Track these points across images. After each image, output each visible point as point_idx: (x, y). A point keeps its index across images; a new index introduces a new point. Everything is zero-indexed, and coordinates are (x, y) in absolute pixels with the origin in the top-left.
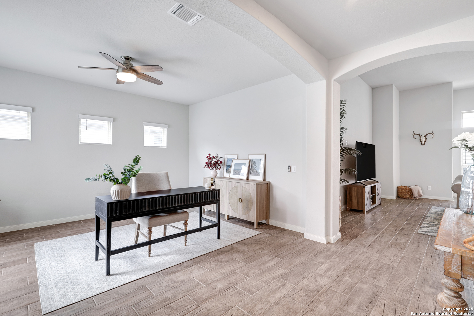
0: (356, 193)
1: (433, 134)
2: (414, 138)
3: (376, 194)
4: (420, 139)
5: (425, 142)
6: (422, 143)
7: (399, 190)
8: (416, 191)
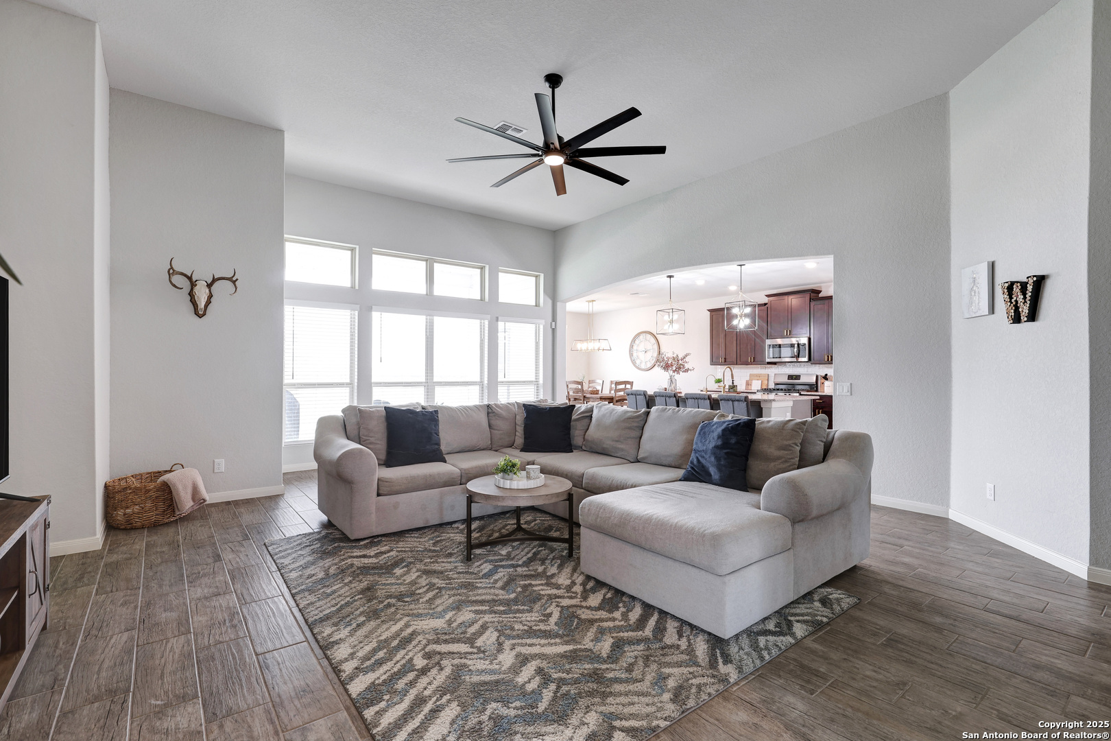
1: (234, 282)
2: (172, 286)
4: (191, 294)
5: (208, 303)
6: (196, 309)
8: (185, 487)
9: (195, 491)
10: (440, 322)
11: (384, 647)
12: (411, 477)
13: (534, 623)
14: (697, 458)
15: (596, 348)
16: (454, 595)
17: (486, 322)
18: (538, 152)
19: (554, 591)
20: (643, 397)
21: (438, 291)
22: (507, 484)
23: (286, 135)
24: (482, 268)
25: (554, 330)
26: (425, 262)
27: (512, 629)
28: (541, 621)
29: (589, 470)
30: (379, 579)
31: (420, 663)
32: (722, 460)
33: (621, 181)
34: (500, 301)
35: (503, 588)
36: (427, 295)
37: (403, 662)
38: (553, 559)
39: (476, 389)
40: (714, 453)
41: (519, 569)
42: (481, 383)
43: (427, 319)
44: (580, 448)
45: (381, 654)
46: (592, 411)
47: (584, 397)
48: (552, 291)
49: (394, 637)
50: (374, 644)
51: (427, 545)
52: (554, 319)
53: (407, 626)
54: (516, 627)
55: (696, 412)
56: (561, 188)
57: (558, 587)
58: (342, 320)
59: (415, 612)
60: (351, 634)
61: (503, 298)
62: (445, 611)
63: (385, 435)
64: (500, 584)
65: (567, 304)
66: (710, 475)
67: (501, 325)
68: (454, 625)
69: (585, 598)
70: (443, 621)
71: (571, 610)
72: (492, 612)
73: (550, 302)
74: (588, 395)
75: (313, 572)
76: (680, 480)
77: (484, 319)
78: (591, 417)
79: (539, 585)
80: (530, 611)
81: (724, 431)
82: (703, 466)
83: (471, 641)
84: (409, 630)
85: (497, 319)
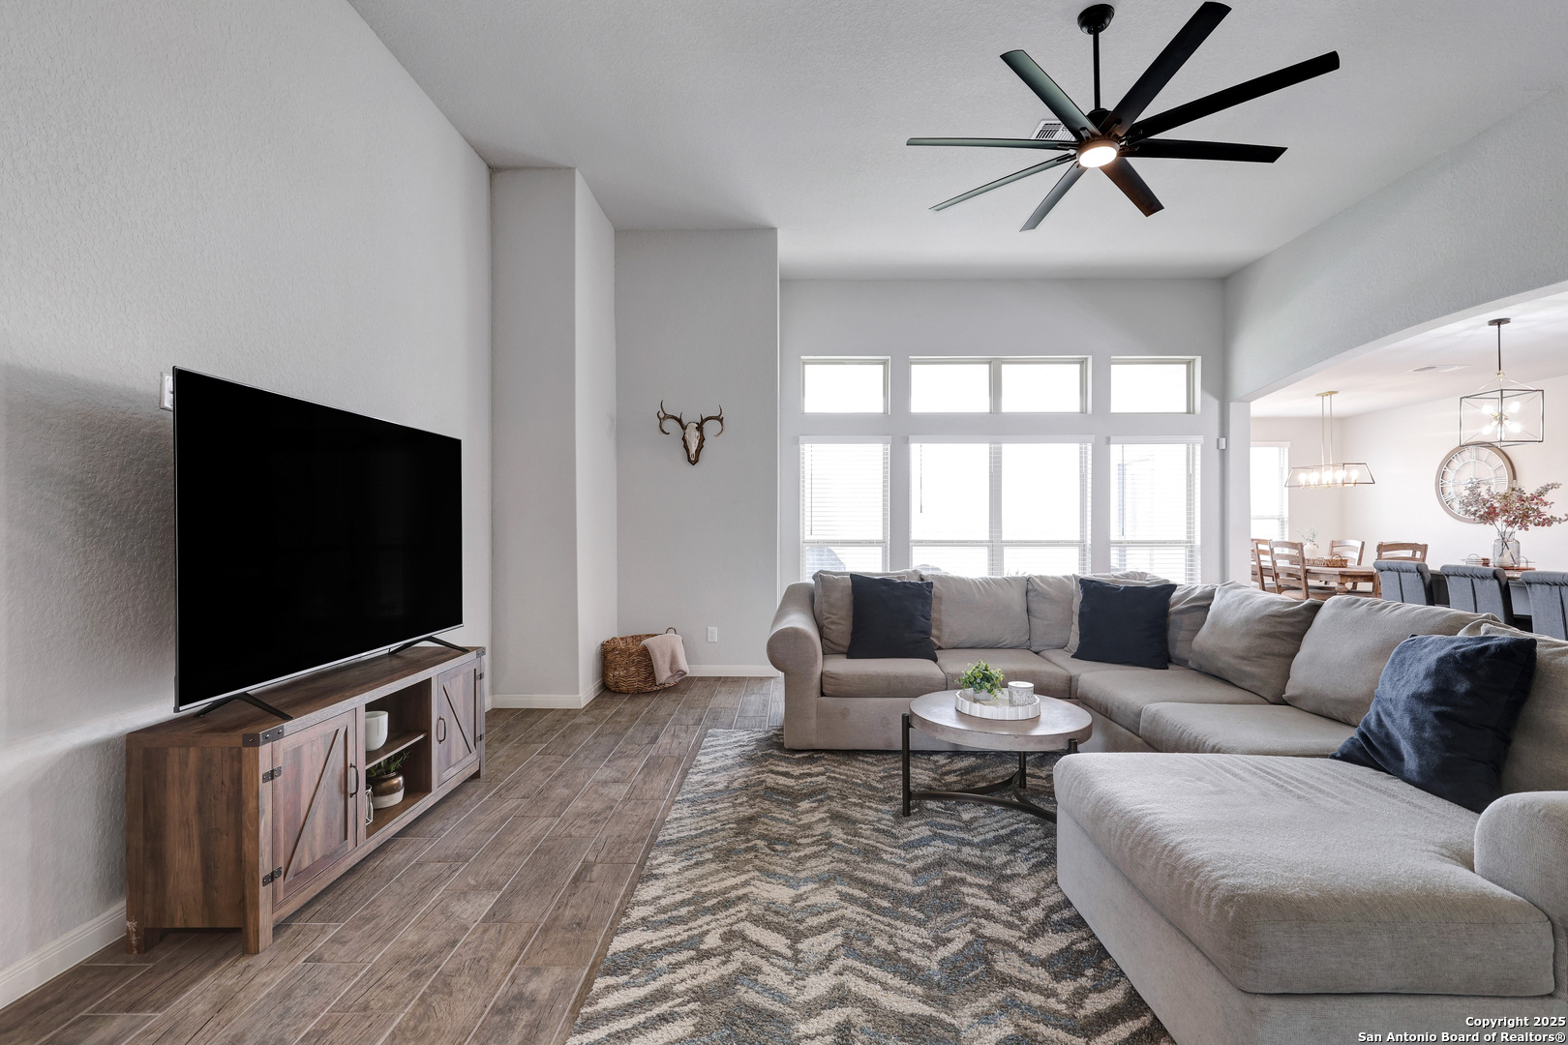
0: (193, 793)
1: (721, 421)
2: (663, 431)
3: (427, 731)
4: (684, 439)
5: (698, 451)
6: (689, 456)
7: (608, 655)
8: (663, 655)
9: (673, 661)
10: (1011, 452)
11: (695, 903)
12: (866, 675)
13: (907, 945)
14: (1378, 715)
15: (1339, 481)
16: (841, 861)
17: (1089, 447)
18: (1066, 152)
19: (991, 905)
20: (1415, 576)
21: (1009, 405)
22: (979, 710)
23: (780, 233)
24: (1083, 363)
25: (1223, 454)
26: (987, 366)
27: (869, 943)
28: (924, 946)
29: (1152, 705)
30: (775, 809)
31: (712, 941)
32: (1428, 729)
33: (1269, 154)
34: (1112, 411)
35: (914, 873)
36: (991, 413)
37: (696, 932)
38: (1037, 849)
39: (1075, 552)
40: (1410, 711)
41: (966, 850)
42: (1081, 544)
43: (990, 448)
44: (1183, 663)
45: (683, 911)
46: (1212, 598)
47: (1307, 571)
48: (1220, 384)
49: (715, 894)
50: (687, 895)
51: (872, 777)
52: (1224, 431)
53: (745, 884)
54: (877, 941)
55: (1422, 613)
56: (1147, 202)
57: (1001, 898)
58: (870, 458)
59: (772, 868)
60: (680, 872)
61: (1116, 406)
62: (806, 880)
63: (851, 614)
64: (915, 865)
65: (1253, 404)
66: (1401, 759)
67: (1115, 450)
68: (799, 905)
69: (1033, 934)
70: (792, 892)
71: (989, 946)
72: (867, 905)
73: (1215, 404)
74: (1313, 569)
75: (715, 780)
76: (1334, 757)
77: (1086, 443)
78: (1207, 608)
79: (977, 885)
80: (920, 924)
81: (1441, 661)
82: (1388, 735)
83: (796, 937)
84: (741, 892)
85: (1108, 441)
